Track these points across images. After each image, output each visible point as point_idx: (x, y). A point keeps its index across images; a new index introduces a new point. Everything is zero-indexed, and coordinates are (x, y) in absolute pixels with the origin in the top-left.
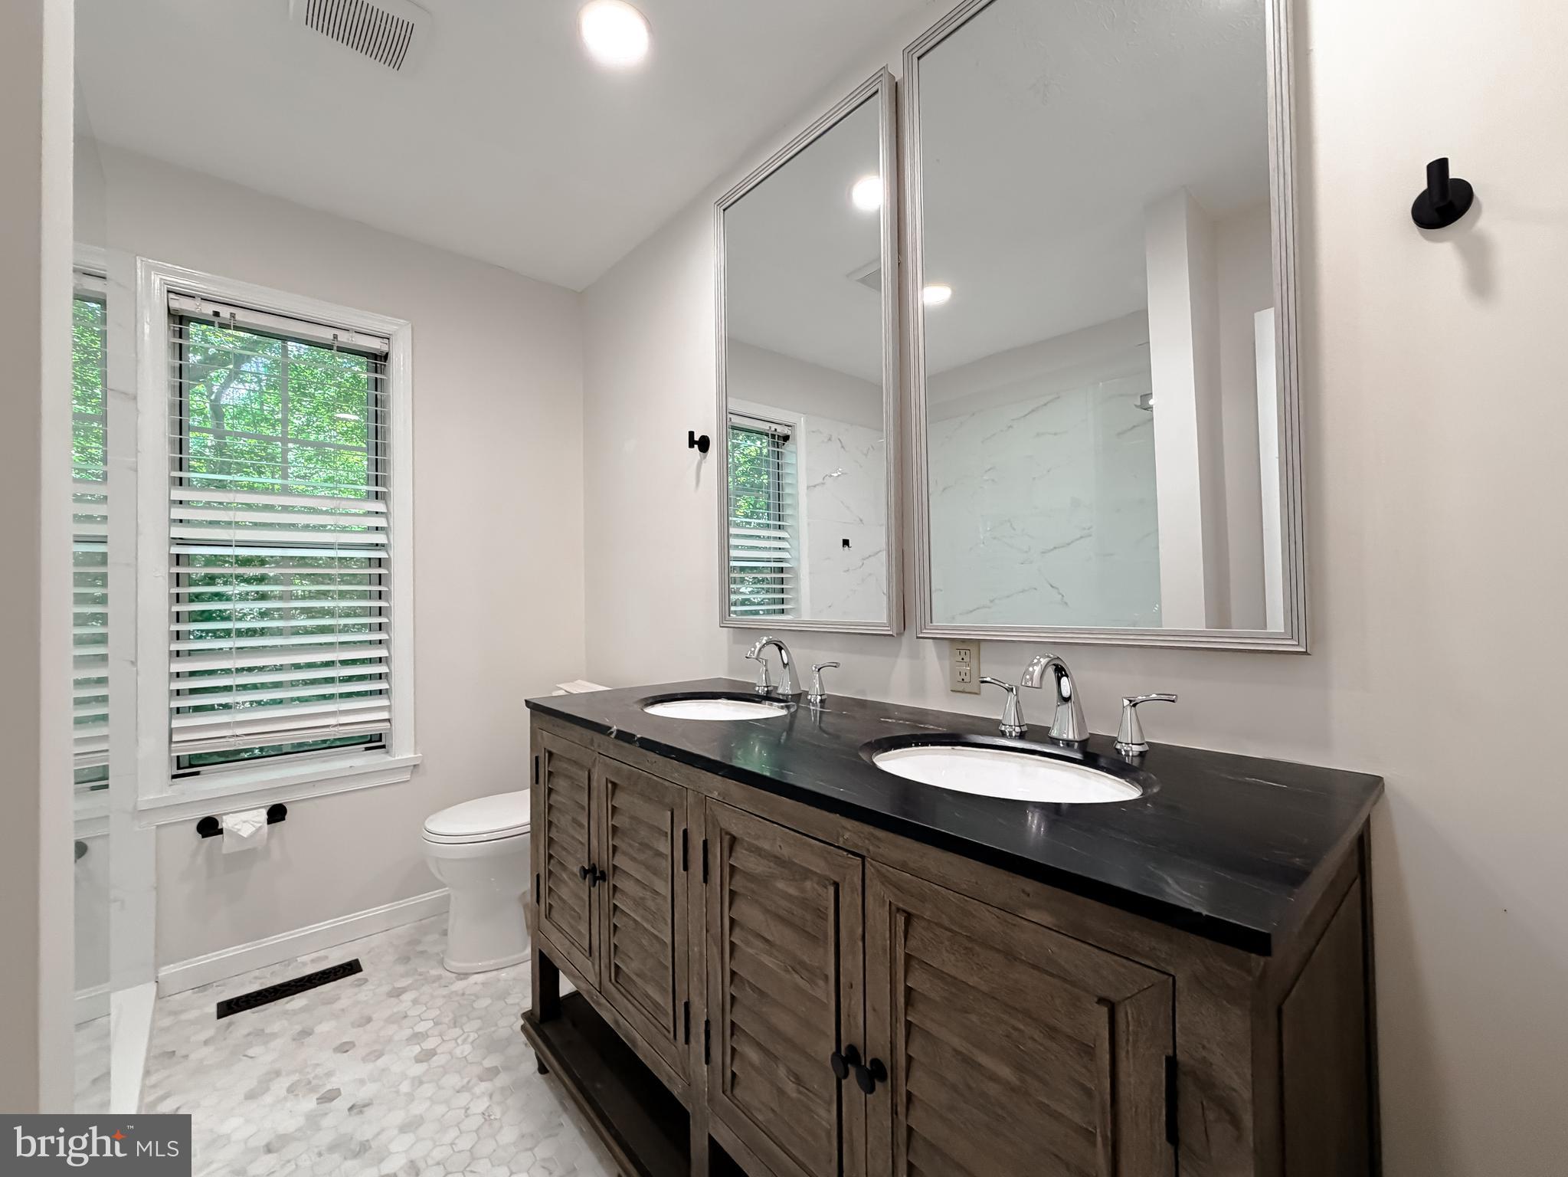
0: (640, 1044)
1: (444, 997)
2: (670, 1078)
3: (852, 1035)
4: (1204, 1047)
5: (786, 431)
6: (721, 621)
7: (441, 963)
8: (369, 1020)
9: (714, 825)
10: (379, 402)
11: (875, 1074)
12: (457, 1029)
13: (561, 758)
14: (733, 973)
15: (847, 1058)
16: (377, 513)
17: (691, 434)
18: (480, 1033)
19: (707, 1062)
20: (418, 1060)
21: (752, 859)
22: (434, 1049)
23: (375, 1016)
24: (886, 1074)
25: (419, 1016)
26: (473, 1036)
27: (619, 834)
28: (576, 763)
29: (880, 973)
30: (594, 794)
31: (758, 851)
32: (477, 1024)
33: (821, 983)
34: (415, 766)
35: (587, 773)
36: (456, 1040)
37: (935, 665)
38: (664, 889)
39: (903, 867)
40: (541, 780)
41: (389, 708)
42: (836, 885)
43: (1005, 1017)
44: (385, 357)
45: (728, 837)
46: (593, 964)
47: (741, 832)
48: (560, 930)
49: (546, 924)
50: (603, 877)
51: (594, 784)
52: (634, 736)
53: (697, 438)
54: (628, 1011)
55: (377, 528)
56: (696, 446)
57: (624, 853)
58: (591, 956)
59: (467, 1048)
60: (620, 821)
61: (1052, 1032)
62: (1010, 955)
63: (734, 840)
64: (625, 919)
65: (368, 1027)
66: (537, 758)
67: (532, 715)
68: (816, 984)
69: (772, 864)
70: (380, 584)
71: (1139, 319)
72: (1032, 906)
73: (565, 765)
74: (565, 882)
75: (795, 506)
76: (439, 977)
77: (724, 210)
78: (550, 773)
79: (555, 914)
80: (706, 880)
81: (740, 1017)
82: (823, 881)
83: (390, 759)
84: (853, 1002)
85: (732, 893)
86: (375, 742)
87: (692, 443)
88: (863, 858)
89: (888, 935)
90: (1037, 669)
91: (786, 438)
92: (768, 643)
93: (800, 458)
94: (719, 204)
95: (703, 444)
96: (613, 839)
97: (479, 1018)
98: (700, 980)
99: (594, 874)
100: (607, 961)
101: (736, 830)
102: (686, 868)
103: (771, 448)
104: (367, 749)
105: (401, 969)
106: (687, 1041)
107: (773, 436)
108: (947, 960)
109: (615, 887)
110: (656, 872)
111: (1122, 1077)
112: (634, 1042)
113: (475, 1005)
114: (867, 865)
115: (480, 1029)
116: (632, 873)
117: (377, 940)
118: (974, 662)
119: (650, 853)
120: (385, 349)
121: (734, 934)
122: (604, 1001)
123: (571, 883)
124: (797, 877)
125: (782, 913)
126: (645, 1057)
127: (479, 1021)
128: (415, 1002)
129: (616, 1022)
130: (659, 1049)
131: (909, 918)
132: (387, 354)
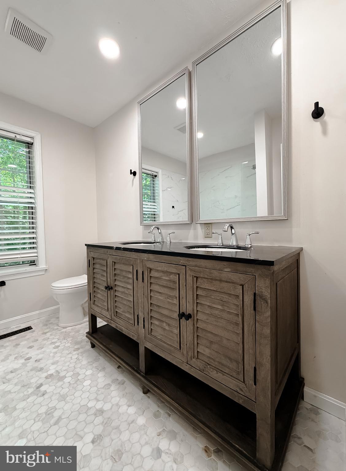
0: (124, 330)
1: (60, 333)
2: (133, 336)
3: (183, 310)
4: (261, 289)
5: (156, 174)
6: (141, 224)
7: (58, 325)
8: (37, 340)
9: (145, 267)
10: (30, 158)
11: (188, 317)
12: (65, 340)
13: (97, 259)
14: (151, 303)
15: (182, 315)
16: (31, 193)
17: (131, 170)
18: (73, 340)
19: (144, 328)
20: (54, 348)
21: (156, 273)
22: (59, 345)
23: (39, 339)
24: (191, 316)
25: (53, 338)
26: (70, 341)
27: (116, 276)
28: (102, 259)
29: (190, 293)
30: (108, 266)
31: (157, 271)
32: (71, 339)
33: (175, 300)
34: (46, 270)
35: (106, 261)
36: (65, 343)
37: (200, 231)
38: (130, 287)
39: (196, 266)
40: (91, 266)
41: (37, 253)
42: (179, 275)
43: (220, 295)
44: (32, 144)
45: (149, 269)
46: (109, 313)
47: (153, 267)
48: (98, 306)
49: (93, 306)
50: (112, 288)
51: (108, 263)
52: (121, 248)
53: (132, 172)
54: (120, 322)
55: (31, 197)
56: (132, 174)
57: (118, 280)
58: (108, 311)
59: (69, 344)
60: (117, 272)
61: (230, 295)
62: (221, 281)
63: (151, 269)
64: (119, 298)
65: (38, 342)
66: (89, 260)
67: (87, 248)
68: (174, 300)
69: (162, 274)
70: (33, 215)
71: (253, 145)
72: (226, 268)
73: (98, 261)
74: (99, 293)
75: (159, 196)
76: (58, 329)
77: (140, 105)
78: (94, 263)
79: (96, 303)
80: (143, 282)
81: (153, 314)
82: (175, 274)
83: (37, 267)
84: (183, 302)
85: (151, 283)
86: (33, 263)
87: (131, 173)
88: (186, 266)
89: (192, 283)
90: (226, 227)
91: (156, 176)
92: (155, 227)
93: (160, 182)
94: (138, 103)
95: (134, 174)
96: (115, 277)
97: (72, 337)
98: (142, 308)
99: (108, 288)
100: (113, 311)
101: (151, 267)
102: (137, 280)
103: (152, 179)
104: (30, 265)
105: (45, 327)
106: (138, 325)
107: (152, 175)
108: (206, 286)
109: (115, 290)
110: (128, 283)
111: (245, 300)
112: (122, 330)
113: (70, 334)
114: (187, 268)
115: (72, 339)
116: (120, 285)
117: (36, 321)
118: (211, 229)
119: (126, 278)
120: (32, 141)
121: (151, 293)
122: (112, 322)
123: (101, 293)
124: (168, 275)
125: (164, 285)
126: (126, 333)
127: (72, 338)
128: (51, 335)
129: (117, 326)
130: (129, 329)
131: (197, 278)
132: (33, 143)
